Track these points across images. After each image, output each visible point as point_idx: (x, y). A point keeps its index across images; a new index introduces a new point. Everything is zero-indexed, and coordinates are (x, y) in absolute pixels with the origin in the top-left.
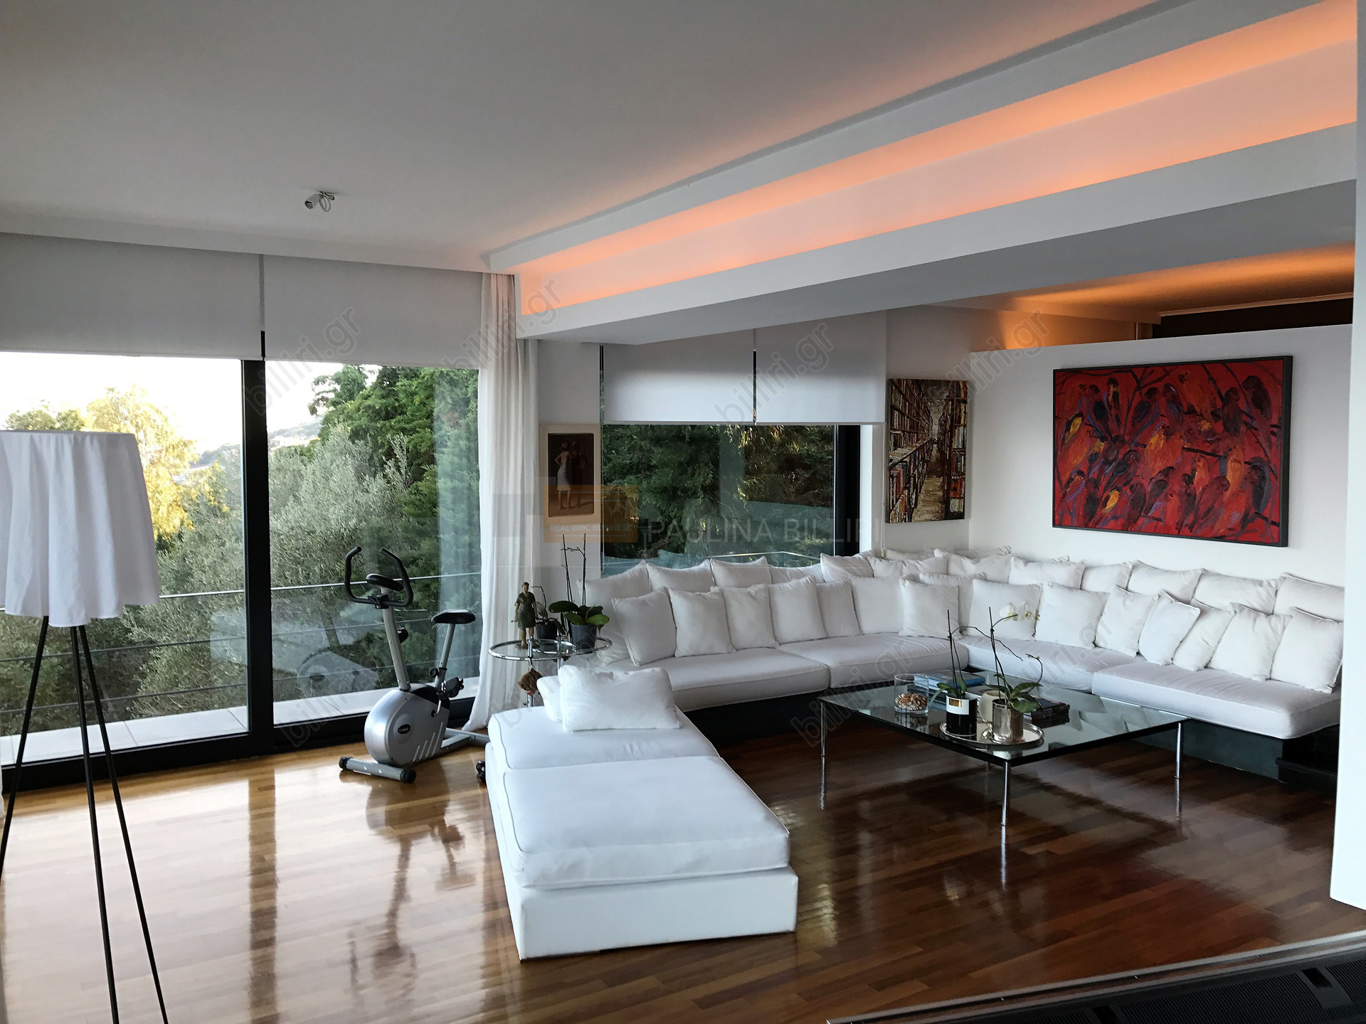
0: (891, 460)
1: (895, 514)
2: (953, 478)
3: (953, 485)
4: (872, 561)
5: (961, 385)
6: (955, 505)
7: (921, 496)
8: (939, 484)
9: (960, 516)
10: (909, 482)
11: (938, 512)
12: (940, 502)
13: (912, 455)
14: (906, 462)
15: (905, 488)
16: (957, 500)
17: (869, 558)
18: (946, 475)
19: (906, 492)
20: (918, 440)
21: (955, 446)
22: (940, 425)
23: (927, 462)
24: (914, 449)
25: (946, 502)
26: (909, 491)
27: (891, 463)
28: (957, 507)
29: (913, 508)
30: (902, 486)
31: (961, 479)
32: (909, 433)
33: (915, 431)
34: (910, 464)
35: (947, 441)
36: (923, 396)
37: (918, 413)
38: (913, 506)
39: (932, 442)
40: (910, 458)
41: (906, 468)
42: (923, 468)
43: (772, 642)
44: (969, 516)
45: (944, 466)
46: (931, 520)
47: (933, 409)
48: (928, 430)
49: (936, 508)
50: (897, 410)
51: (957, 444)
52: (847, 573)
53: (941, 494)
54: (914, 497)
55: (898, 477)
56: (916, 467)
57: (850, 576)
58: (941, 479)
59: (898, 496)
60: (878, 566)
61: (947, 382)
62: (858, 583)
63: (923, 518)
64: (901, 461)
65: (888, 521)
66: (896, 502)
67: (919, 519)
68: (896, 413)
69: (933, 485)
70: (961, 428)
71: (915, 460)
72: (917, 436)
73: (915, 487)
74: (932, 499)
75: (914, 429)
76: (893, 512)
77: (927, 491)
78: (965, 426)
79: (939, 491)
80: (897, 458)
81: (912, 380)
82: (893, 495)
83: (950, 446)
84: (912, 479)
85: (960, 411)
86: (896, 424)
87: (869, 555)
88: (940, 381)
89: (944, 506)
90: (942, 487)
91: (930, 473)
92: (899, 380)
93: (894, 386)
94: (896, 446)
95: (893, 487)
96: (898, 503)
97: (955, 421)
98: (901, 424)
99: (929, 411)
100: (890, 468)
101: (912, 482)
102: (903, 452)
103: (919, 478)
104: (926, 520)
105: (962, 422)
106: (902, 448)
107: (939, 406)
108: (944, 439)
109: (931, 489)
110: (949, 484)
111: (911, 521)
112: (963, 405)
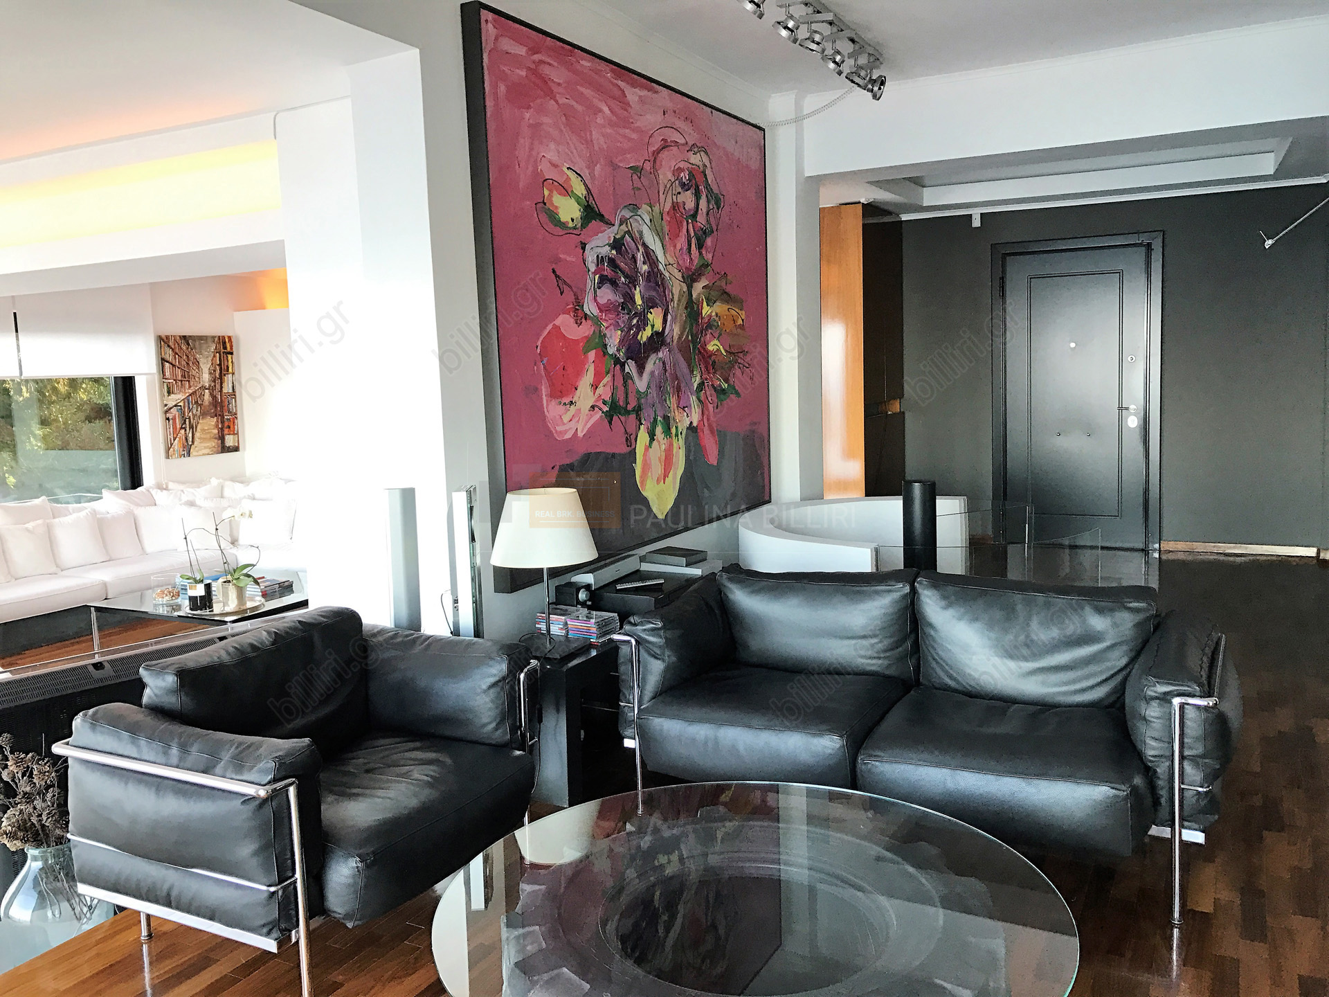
0: (166, 405)
1: (174, 451)
2: (226, 417)
3: (226, 424)
4: (154, 492)
5: (227, 340)
6: (230, 441)
7: (197, 435)
8: (213, 423)
9: (236, 449)
10: (185, 423)
11: (214, 447)
12: (216, 438)
13: (186, 400)
14: (180, 406)
15: (181, 428)
16: (232, 436)
17: (151, 490)
18: (220, 415)
19: (183, 431)
20: (190, 387)
21: (225, 390)
22: (210, 373)
23: (201, 405)
24: (188, 394)
25: (222, 438)
26: (186, 430)
27: (166, 408)
28: (232, 441)
29: (191, 445)
30: (178, 427)
31: (234, 419)
32: (182, 381)
33: (187, 379)
34: (184, 407)
35: (218, 386)
36: (192, 350)
37: (188, 364)
38: (190, 443)
39: (203, 388)
40: (184, 402)
41: (181, 411)
42: (197, 411)
43: (54, 569)
44: (245, 449)
45: (216, 407)
46: (208, 454)
47: (202, 361)
48: (199, 378)
49: (215, 443)
50: (167, 362)
51: (227, 388)
52: (129, 504)
53: (216, 431)
54: (190, 435)
55: (174, 419)
56: (190, 410)
57: (132, 507)
58: (215, 419)
59: (175, 436)
60: (159, 496)
61: (214, 337)
62: (141, 512)
63: (201, 453)
64: (176, 406)
65: (168, 457)
66: (174, 440)
67: (197, 454)
68: (167, 365)
69: (208, 425)
70: (230, 376)
71: (189, 404)
72: (189, 384)
73: (191, 427)
74: (208, 436)
75: (185, 378)
76: (171, 449)
77: (203, 430)
78: (233, 374)
79: (214, 429)
80: (171, 404)
81: (180, 336)
82: (170, 435)
83: (221, 391)
84: (187, 420)
85: (228, 361)
86: (168, 374)
87: (151, 487)
88: (207, 336)
89: (220, 441)
90: (217, 426)
91: (204, 414)
92: (167, 337)
93: (163, 341)
94: (170, 392)
95: (170, 429)
96: (176, 441)
97: (222, 370)
98: (173, 374)
99: (198, 362)
100: (166, 412)
101: (187, 423)
102: (177, 398)
103: (194, 419)
104: (204, 455)
105: (230, 370)
106: (175, 394)
107: (207, 357)
108: (215, 386)
109: (206, 428)
110: (223, 422)
111: (189, 456)
112: (230, 356)
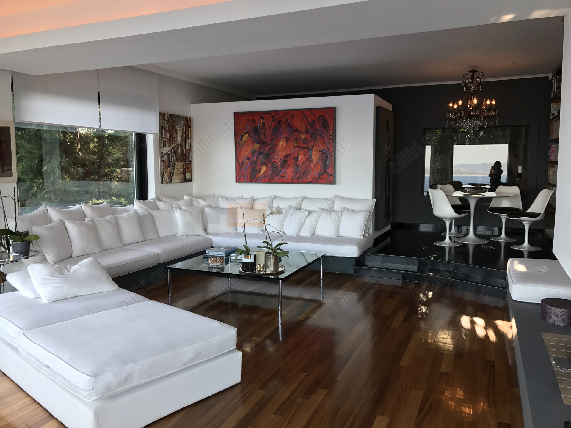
0: (162, 153)
1: (165, 179)
2: (187, 162)
3: (187, 166)
4: (157, 202)
5: (189, 119)
6: (188, 175)
7: (175, 171)
8: (182, 165)
9: (190, 181)
10: (170, 164)
11: (181, 179)
12: (182, 174)
13: (171, 151)
14: (168, 154)
15: (168, 167)
16: (189, 173)
17: (156, 201)
18: (184, 161)
19: (169, 169)
20: (173, 144)
22: (181, 137)
23: (177, 154)
24: (171, 148)
25: (184, 174)
26: (170, 168)
27: (162, 154)
28: (189, 176)
29: (172, 177)
30: (167, 166)
31: (190, 164)
32: (169, 140)
33: (171, 139)
34: (170, 155)
36: (174, 123)
37: (172, 130)
38: (172, 176)
39: (178, 145)
40: (170, 152)
41: (169, 157)
42: (175, 158)
43: (120, 245)
44: (193, 181)
45: (183, 156)
46: (179, 183)
47: (178, 129)
48: (176, 139)
49: (181, 177)
50: (164, 128)
51: (188, 147)
52: (148, 208)
53: (182, 170)
54: (172, 171)
55: (165, 161)
56: (172, 157)
57: (149, 210)
58: (182, 163)
59: (166, 171)
60: (161, 205)
61: (183, 117)
62: (154, 213)
64: (166, 154)
65: (162, 183)
66: (165, 174)
67: (174, 182)
68: (164, 130)
69: (179, 165)
70: (189, 139)
71: (172, 153)
72: (172, 142)
73: (172, 167)
74: (179, 172)
75: (171, 138)
76: (164, 178)
77: (177, 169)
78: (190, 139)
79: (182, 169)
80: (165, 152)
81: (169, 114)
82: (163, 170)
83: (185, 148)
84: (171, 162)
85: (189, 131)
86: (164, 135)
87: (155, 200)
88: (180, 116)
89: (184, 176)
90: (183, 167)
91: (178, 160)
92: (164, 114)
93: (162, 116)
94: (164, 146)
95: (163, 166)
96: (166, 174)
97: (187, 136)
98: (166, 135)
99: (177, 130)
100: (162, 157)
101: (171, 164)
102: (167, 149)
103: (174, 162)
104: (177, 183)
105: (190, 136)
106: (166, 147)
107: (180, 128)
108: (183, 144)
109: (179, 168)
111: (171, 183)
112: (189, 128)
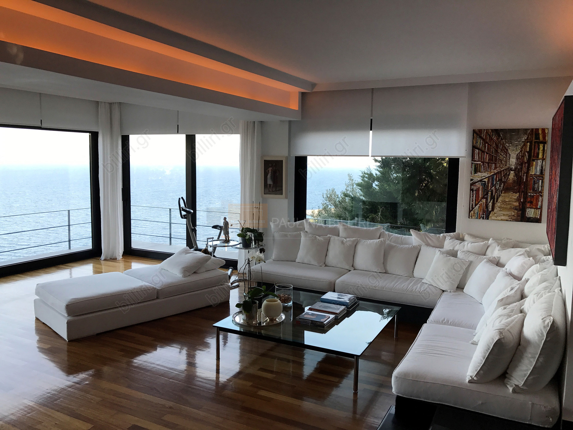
0: (472, 180)
1: (474, 213)
2: (528, 194)
3: (529, 199)
5: (540, 132)
6: (530, 213)
7: (498, 204)
8: (515, 197)
9: (537, 220)
10: (487, 194)
11: (514, 216)
12: (516, 209)
13: (490, 178)
14: (485, 181)
15: (483, 198)
16: (533, 210)
18: (522, 192)
19: (484, 201)
20: (496, 168)
21: (532, 172)
22: (518, 158)
23: (504, 182)
24: (493, 173)
25: (521, 210)
26: (487, 200)
27: (472, 182)
28: (532, 214)
29: (490, 212)
30: (480, 196)
31: (538, 196)
32: (488, 163)
34: (488, 183)
35: (525, 169)
36: (502, 139)
37: (497, 150)
38: (490, 210)
39: (509, 169)
41: (484, 185)
42: (500, 186)
43: (350, 268)
45: (520, 185)
46: (507, 220)
47: (511, 148)
48: (506, 161)
49: (512, 213)
50: (478, 148)
51: (535, 171)
53: (517, 204)
54: (491, 204)
55: (477, 190)
56: (493, 185)
58: (517, 195)
59: (477, 202)
61: (526, 130)
63: (499, 218)
64: (481, 181)
65: (468, 217)
66: (475, 206)
67: (496, 218)
68: (477, 150)
69: (512, 198)
70: (540, 162)
71: (493, 181)
72: (496, 165)
73: (492, 197)
74: (509, 206)
75: (492, 161)
76: (472, 212)
77: (504, 202)
78: (544, 159)
79: (515, 202)
80: (476, 179)
81: (492, 130)
82: (472, 201)
83: (527, 173)
84: (490, 192)
85: (539, 149)
86: (476, 157)
88: (518, 130)
89: (520, 212)
90: (518, 200)
91: (507, 190)
92: (482, 130)
93: (477, 134)
94: (476, 171)
95: (473, 197)
96: (477, 207)
97: (532, 156)
98: (481, 158)
99: (507, 150)
100: (472, 185)
101: (489, 194)
102: (483, 175)
103: (496, 192)
104: (502, 220)
105: (540, 156)
106: (481, 172)
107: (517, 146)
108: (522, 168)
109: (507, 200)
110: (525, 198)
111: (488, 219)
112: (541, 146)
